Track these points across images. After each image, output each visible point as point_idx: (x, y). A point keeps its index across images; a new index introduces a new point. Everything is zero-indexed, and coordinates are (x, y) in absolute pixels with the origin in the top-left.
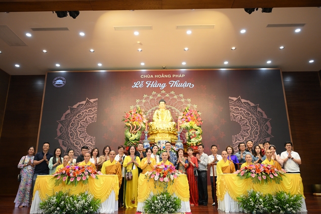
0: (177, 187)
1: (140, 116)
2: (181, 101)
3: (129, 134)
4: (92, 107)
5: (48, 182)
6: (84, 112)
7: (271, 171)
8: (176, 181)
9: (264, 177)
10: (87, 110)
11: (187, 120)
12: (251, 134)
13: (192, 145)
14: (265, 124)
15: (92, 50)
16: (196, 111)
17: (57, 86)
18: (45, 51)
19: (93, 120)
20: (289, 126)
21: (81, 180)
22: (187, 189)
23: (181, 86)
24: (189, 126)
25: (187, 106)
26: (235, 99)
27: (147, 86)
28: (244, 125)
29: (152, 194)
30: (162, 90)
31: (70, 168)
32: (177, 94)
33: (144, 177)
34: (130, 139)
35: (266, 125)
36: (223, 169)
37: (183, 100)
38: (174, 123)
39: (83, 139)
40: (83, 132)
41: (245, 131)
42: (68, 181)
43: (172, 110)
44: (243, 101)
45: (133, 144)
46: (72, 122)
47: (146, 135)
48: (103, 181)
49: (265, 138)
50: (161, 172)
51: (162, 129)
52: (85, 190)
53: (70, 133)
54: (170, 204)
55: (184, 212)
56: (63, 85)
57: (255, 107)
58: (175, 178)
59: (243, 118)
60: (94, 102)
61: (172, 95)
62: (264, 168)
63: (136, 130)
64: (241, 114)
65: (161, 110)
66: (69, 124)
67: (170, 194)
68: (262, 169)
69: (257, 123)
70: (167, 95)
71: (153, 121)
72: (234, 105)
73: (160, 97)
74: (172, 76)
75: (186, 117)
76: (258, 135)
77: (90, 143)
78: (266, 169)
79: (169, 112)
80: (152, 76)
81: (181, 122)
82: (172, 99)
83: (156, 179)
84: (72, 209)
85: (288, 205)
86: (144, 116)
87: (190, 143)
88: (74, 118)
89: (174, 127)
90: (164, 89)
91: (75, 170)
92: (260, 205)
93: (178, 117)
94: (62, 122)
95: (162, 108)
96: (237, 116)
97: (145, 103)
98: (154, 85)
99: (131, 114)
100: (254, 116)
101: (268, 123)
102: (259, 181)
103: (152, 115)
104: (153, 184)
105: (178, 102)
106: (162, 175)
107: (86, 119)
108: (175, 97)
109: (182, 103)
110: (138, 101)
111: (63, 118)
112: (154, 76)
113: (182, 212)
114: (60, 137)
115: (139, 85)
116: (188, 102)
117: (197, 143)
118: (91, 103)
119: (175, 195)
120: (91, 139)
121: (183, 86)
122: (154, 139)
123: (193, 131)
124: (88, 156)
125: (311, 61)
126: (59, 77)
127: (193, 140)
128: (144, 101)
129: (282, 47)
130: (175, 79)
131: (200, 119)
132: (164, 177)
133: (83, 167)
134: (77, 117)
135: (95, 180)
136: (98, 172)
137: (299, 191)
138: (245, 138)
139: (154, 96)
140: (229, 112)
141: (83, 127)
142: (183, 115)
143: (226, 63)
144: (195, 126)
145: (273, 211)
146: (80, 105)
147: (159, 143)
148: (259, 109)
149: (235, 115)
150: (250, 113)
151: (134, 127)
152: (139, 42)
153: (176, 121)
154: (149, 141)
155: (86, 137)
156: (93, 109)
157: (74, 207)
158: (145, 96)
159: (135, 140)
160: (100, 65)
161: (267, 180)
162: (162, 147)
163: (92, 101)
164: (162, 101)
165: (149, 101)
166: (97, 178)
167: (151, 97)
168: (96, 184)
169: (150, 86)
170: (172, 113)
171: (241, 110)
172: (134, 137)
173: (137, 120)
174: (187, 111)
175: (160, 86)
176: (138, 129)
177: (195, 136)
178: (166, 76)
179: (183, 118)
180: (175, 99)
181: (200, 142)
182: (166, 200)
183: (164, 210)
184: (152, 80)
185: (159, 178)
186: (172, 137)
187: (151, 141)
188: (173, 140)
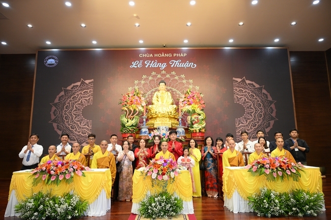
0: (178, 185)
1: (139, 99)
2: (182, 83)
3: (124, 120)
4: (88, 89)
5: (26, 180)
6: (78, 93)
7: (288, 166)
8: (177, 178)
9: (280, 173)
10: (82, 92)
11: (189, 103)
12: (254, 117)
13: (195, 131)
14: (269, 106)
15: (83, 25)
16: (198, 93)
17: (49, 66)
18: (30, 26)
19: (88, 102)
20: (294, 108)
21: (65, 178)
22: (190, 187)
23: (182, 66)
24: (191, 110)
25: (188, 88)
26: (239, 80)
27: (147, 66)
28: (248, 108)
29: (149, 194)
30: (162, 70)
31: (52, 164)
32: (177, 74)
33: (140, 174)
34: (126, 125)
35: (271, 108)
36: (230, 160)
37: (184, 81)
38: (175, 106)
39: (79, 123)
40: (78, 115)
41: (248, 113)
42: (48, 180)
43: (173, 92)
44: (248, 82)
45: (130, 131)
46: (67, 104)
47: (144, 120)
48: (92, 178)
49: (269, 121)
50: (159, 169)
51: (162, 112)
52: (70, 190)
53: (65, 116)
54: (170, 207)
55: (187, 214)
56: (56, 64)
57: (260, 89)
58: (177, 175)
59: (247, 101)
60: (89, 83)
61: (173, 76)
62: (280, 162)
63: (132, 115)
64: (245, 96)
65: (161, 92)
66: (63, 107)
67: (170, 195)
68: (277, 164)
69: (262, 106)
70: (168, 76)
71: (152, 104)
72: (238, 87)
73: (160, 78)
74: (173, 55)
75: (187, 100)
76: (262, 118)
77: (86, 126)
78: (282, 164)
79: (169, 94)
80: (151, 55)
81: (182, 105)
82: (173, 80)
83: (153, 178)
84: (53, 214)
85: (308, 207)
86: (143, 99)
87: (192, 129)
88: (68, 100)
89: (175, 110)
90: (165, 69)
91: (57, 166)
92: (275, 206)
93: (179, 100)
94: (56, 105)
95: (162, 90)
96: (240, 98)
97: (144, 84)
98: (154, 65)
99: (129, 96)
100: (258, 98)
101: (273, 106)
102: (274, 178)
103: (152, 97)
104: (151, 183)
105: (179, 83)
106: (160, 173)
107: (81, 102)
108: (177, 78)
109: (184, 84)
110: (136, 82)
111: (57, 101)
112: (153, 55)
113: (184, 213)
114: (54, 121)
115: (137, 65)
116: (189, 84)
117: (200, 130)
118: (87, 84)
119: (177, 195)
120: (87, 123)
121: (185, 66)
122: (154, 124)
123: (196, 116)
124: (77, 147)
125: (321, 40)
126: (50, 56)
127: (195, 126)
128: (143, 82)
129: (294, 23)
130: (176, 58)
131: (203, 102)
132: (163, 174)
133: (68, 163)
134: (71, 99)
135: (82, 178)
136: (86, 168)
137: (318, 188)
138: (248, 121)
140: (233, 93)
141: (79, 110)
142: (185, 97)
143: (231, 41)
144: (198, 111)
145: (290, 214)
146: (74, 86)
147: (159, 129)
148: (264, 91)
149: (239, 97)
150: (255, 95)
151: (131, 111)
152: (135, 15)
153: (177, 104)
155: (82, 120)
156: (88, 91)
157: (55, 211)
158: (144, 77)
159: (132, 126)
160: (94, 42)
161: (283, 177)
162: (162, 134)
163: (87, 82)
164: (162, 82)
165: (148, 83)
166: (84, 175)
167: (150, 78)
168: (83, 182)
169: (149, 65)
170: (173, 96)
171: (245, 92)
172: (131, 122)
173: (135, 103)
174: (189, 93)
175: (160, 66)
176: (135, 113)
177: (198, 122)
178: (167, 55)
179: (184, 101)
180: (176, 80)
181: (203, 128)
182: (166, 202)
183: (162, 214)
184: (151, 59)
185: (157, 176)
186: (173, 121)
187: (149, 126)
188: (173, 125)
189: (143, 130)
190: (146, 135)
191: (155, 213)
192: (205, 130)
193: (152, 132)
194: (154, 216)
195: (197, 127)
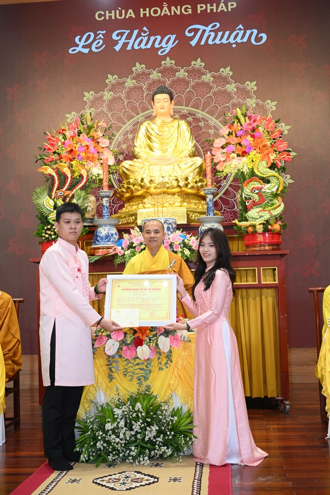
1: (92, 145)
2: (225, 92)
3: (46, 202)
11: (240, 150)
13: (250, 229)
16: (270, 121)
23: (224, 41)
24: (246, 170)
25: (241, 106)
27: (118, 48)
30: (164, 58)
32: (210, 67)
34: (51, 217)
37: (231, 87)
38: (198, 161)
43: (197, 120)
54: (159, 432)
61: (198, 73)
63: (71, 188)
65: (158, 121)
67: (159, 400)
70: (182, 73)
71: (132, 156)
73: (159, 81)
74: (194, 9)
75: (236, 140)
80: (131, 13)
81: (222, 158)
82: (197, 84)
83: (110, 353)
86: (105, 142)
87: (244, 224)
89: (199, 173)
90: (172, 54)
93: (211, 143)
95: (163, 115)
97: (111, 102)
98: (139, 41)
99: (65, 138)
104: (105, 368)
105: (215, 94)
106: (130, 339)
108: (208, 78)
109: (229, 95)
110: (89, 96)
112: (137, 13)
115: (89, 46)
116: (246, 94)
117: (266, 224)
119: (178, 402)
121: (231, 40)
122: (135, 215)
123: (256, 184)
127: (253, 213)
128: (107, 95)
130: (206, 19)
131: (283, 146)
132: (138, 342)
139: (138, 77)
142: (230, 134)
144: (263, 169)
151: (66, 177)
154: (115, 222)
158: (112, 79)
164: (162, 92)
165: (123, 96)
167: (130, 83)
169: (125, 45)
173: (83, 155)
174: (242, 119)
175: (157, 46)
176: (78, 183)
177: (262, 201)
178: (177, 11)
179: (227, 144)
180: (207, 85)
181: (278, 219)
182: (144, 421)
183: (134, 451)
184: (130, 24)
185: (120, 349)
186: (193, 206)
187: (124, 220)
188: (194, 216)
189: (103, 231)
190: (109, 244)
191: (114, 449)
192: (283, 227)
193: (126, 236)
194: (110, 458)
195: (256, 217)
